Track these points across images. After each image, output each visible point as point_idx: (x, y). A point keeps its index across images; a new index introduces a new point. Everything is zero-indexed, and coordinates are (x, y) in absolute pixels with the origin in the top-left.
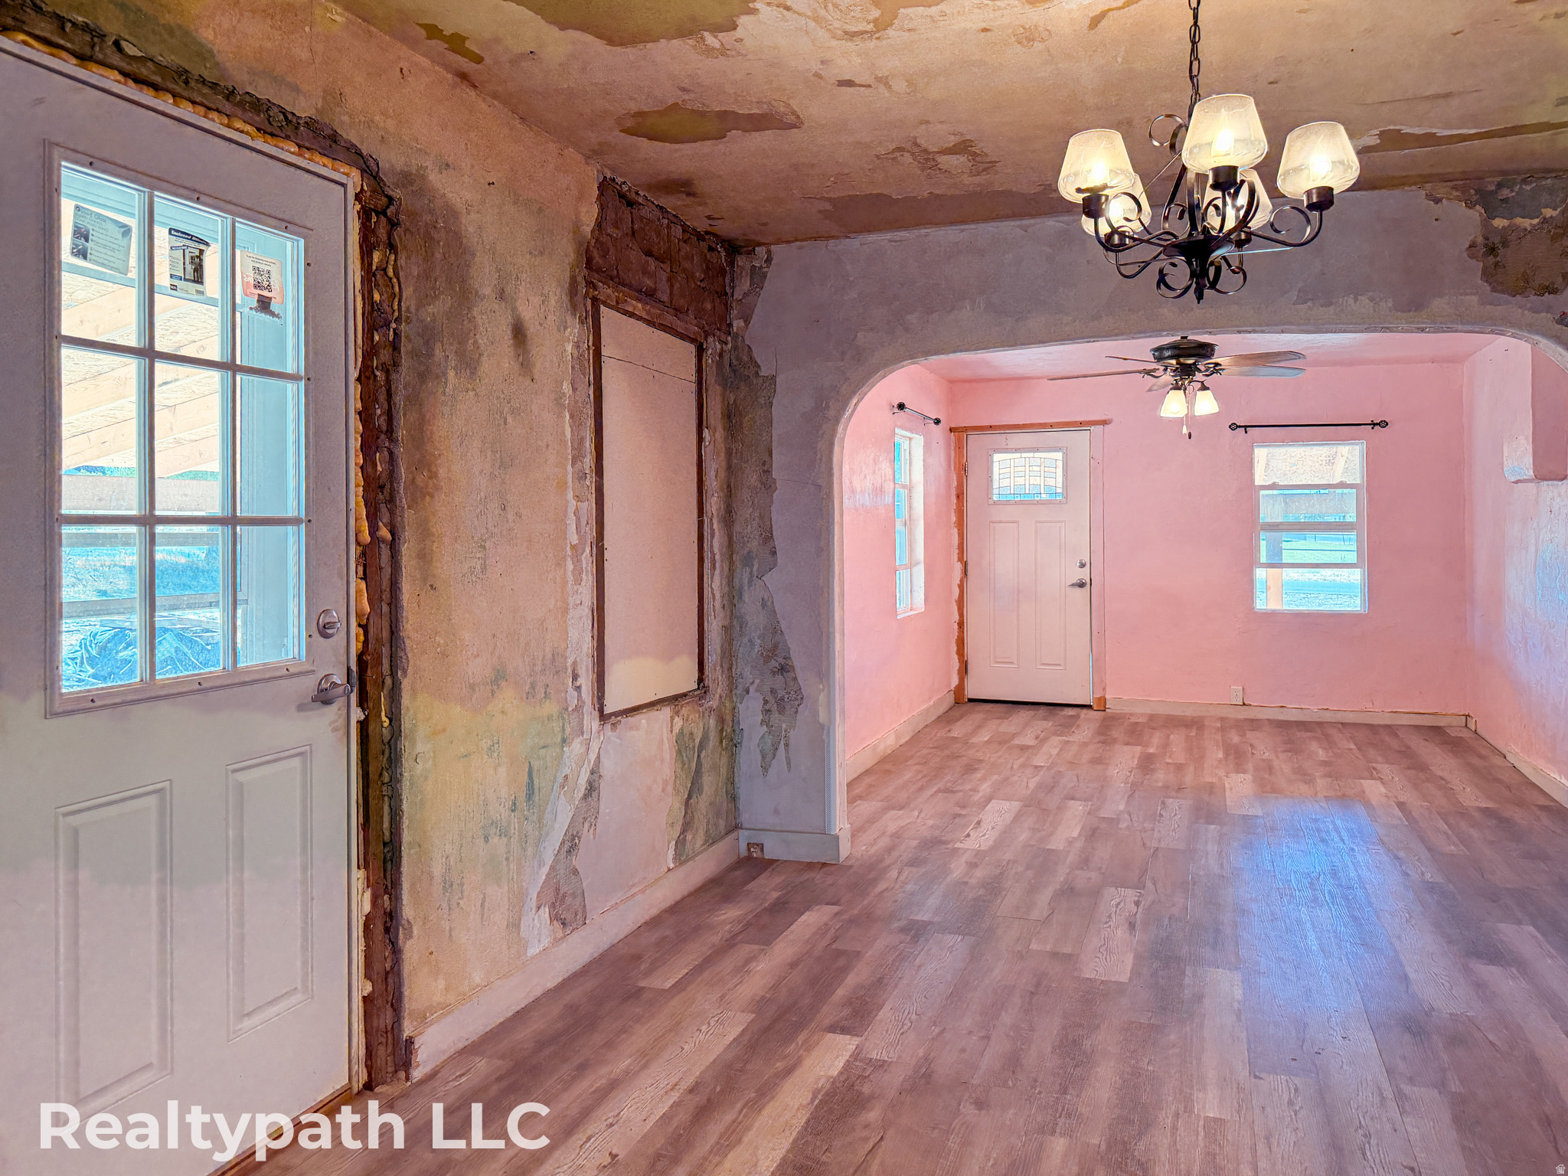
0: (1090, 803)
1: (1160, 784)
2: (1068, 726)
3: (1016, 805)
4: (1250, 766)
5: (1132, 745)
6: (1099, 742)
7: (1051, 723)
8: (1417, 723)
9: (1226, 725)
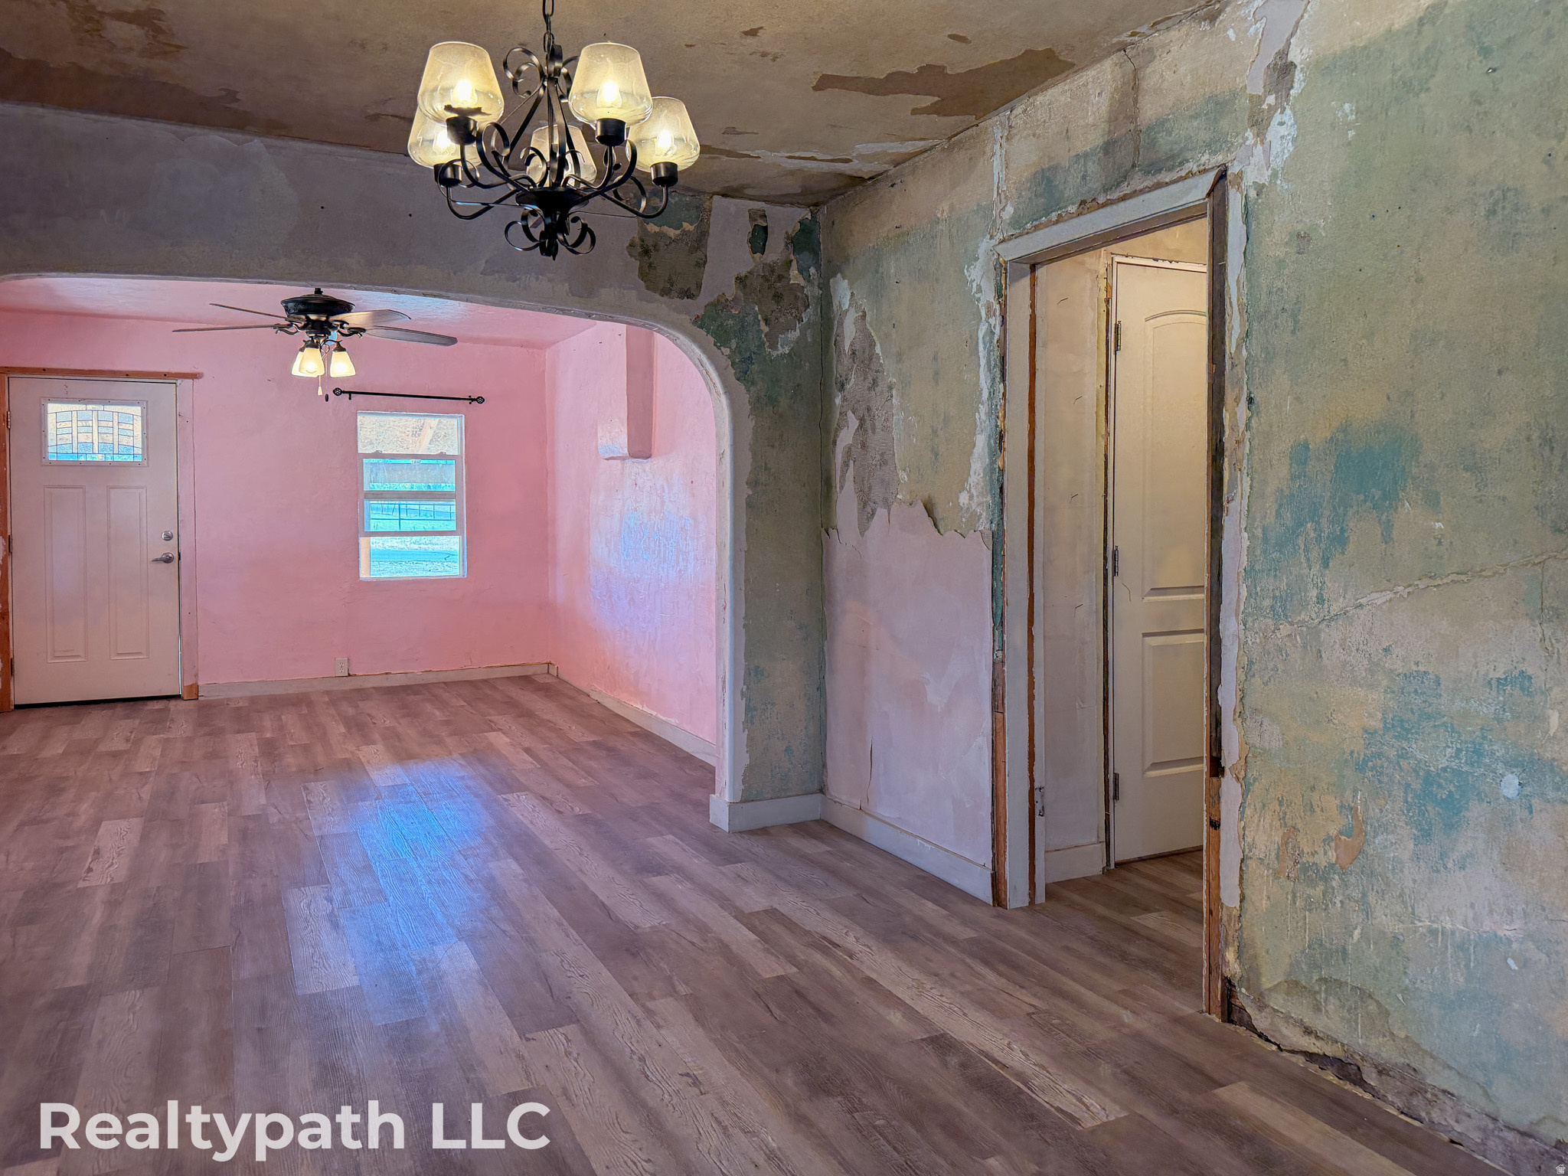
0: (225, 803)
1: (294, 769)
2: (160, 722)
3: (136, 823)
4: (377, 736)
5: (243, 732)
6: (205, 735)
7: (137, 722)
8: (509, 675)
9: (335, 699)
